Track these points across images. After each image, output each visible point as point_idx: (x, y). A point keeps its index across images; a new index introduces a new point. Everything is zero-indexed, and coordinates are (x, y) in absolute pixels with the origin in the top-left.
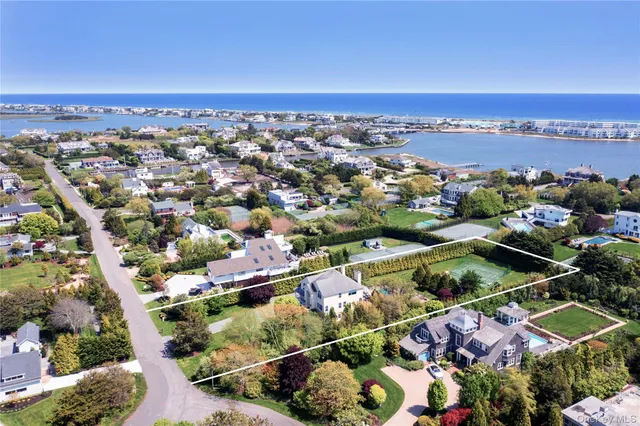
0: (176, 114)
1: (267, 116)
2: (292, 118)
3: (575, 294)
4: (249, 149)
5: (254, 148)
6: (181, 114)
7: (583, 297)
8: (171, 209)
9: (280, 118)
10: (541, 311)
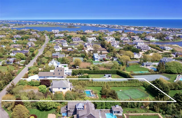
0: (105, 26)
1: (135, 28)
2: (144, 29)
3: (162, 110)
4: (111, 39)
5: (113, 39)
6: (106, 26)
7: (164, 112)
8: (57, 56)
9: (140, 28)
10: (138, 113)
